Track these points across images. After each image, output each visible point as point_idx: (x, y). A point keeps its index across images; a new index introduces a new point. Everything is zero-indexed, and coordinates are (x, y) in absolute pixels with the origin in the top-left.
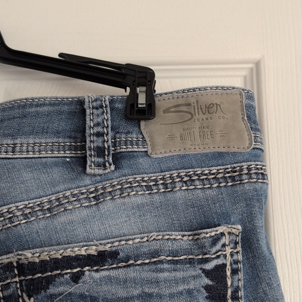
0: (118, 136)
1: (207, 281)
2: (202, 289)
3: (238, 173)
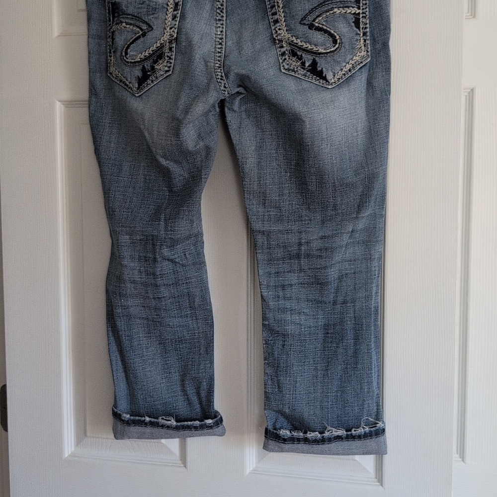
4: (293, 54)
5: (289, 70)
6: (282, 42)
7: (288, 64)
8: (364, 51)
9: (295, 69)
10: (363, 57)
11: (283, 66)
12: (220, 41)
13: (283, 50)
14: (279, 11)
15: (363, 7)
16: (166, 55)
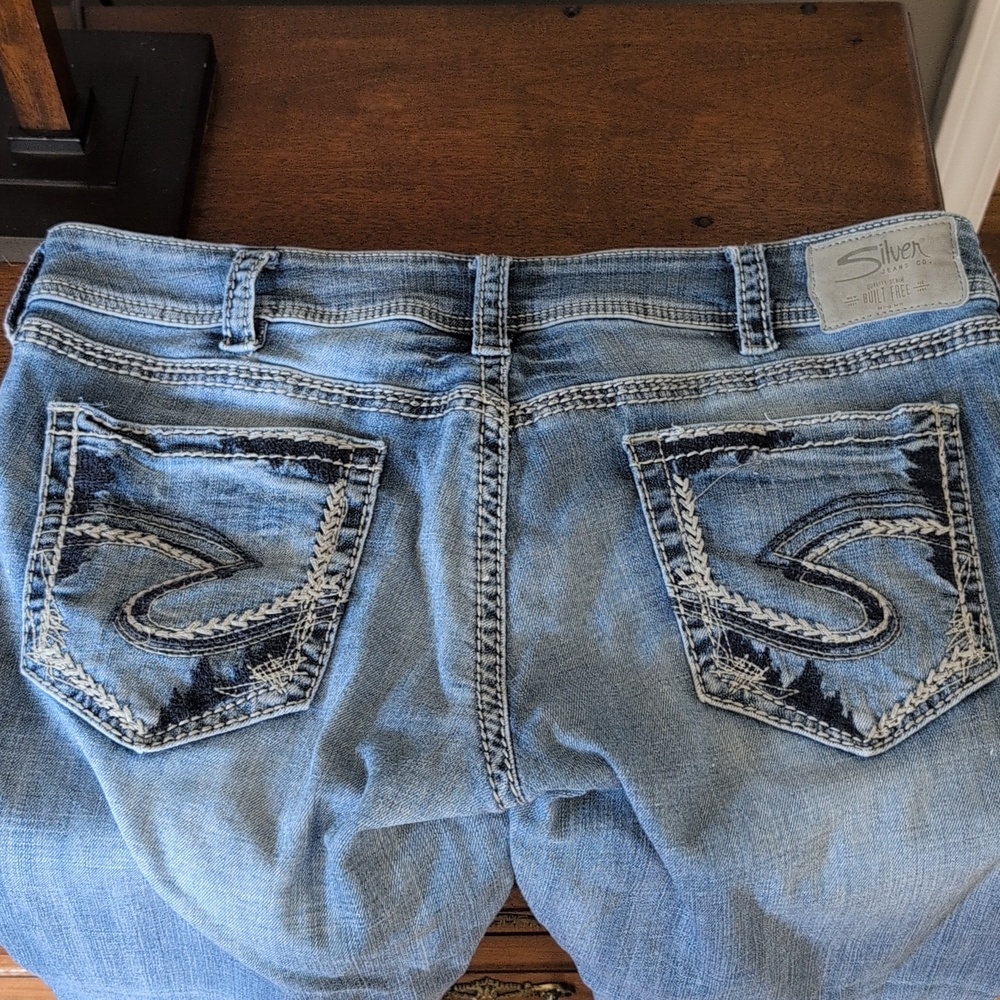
0: (779, 305)
1: (910, 464)
2: (903, 473)
3: (949, 338)
4: (736, 646)
5: (723, 695)
6: (700, 611)
7: (719, 679)
8: (979, 647)
9: (747, 695)
10: (974, 665)
11: (704, 684)
12: (491, 605)
13: (700, 634)
14: (684, 521)
15: (958, 519)
16: (299, 647)
